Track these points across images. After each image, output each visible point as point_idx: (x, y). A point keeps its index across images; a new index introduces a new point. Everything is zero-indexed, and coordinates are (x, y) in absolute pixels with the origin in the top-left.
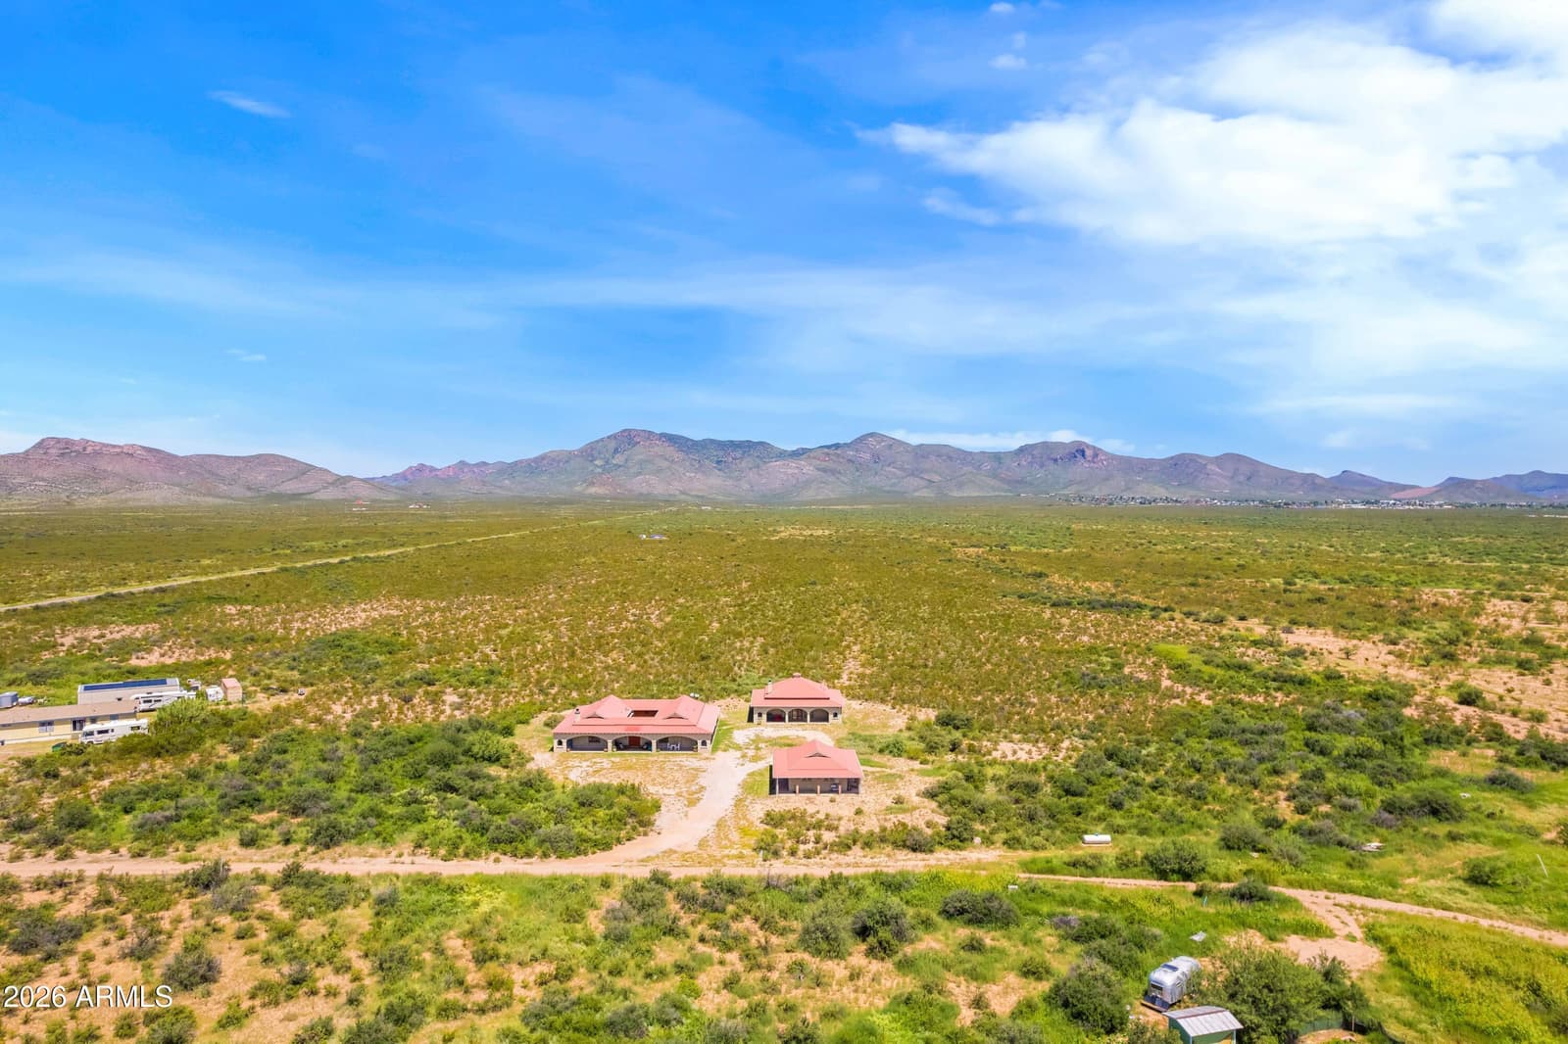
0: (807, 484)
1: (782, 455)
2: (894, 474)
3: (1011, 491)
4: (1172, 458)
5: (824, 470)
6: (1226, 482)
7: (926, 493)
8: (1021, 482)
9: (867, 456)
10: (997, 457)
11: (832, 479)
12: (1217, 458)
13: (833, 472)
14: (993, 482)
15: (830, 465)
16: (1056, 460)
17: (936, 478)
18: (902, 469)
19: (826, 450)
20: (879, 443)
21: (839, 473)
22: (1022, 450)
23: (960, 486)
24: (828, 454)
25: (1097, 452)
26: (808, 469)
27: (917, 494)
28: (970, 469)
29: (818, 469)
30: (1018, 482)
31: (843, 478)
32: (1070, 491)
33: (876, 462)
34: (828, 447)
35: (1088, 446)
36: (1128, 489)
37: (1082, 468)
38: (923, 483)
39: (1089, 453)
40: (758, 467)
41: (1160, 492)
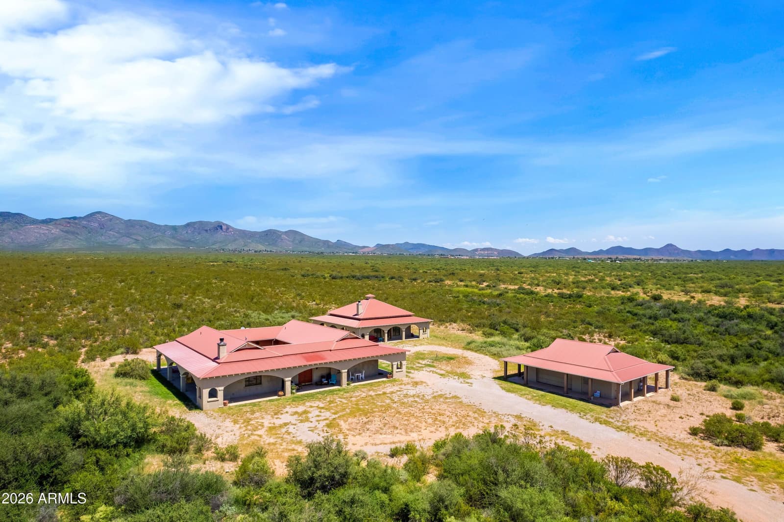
0: (55, 239)
1: (34, 222)
2: (114, 235)
3: (183, 246)
4: (265, 231)
5: (67, 232)
6: (291, 243)
7: (134, 246)
8: (189, 241)
9: (96, 225)
10: (174, 228)
11: (72, 237)
12: (286, 232)
13: (73, 233)
14: (173, 241)
15: (71, 229)
16: (206, 231)
17: (140, 238)
18: (118, 232)
19: (68, 220)
20: (103, 217)
21: (78, 234)
22: (188, 225)
23: (155, 242)
24: (69, 223)
25: (228, 227)
26: (55, 231)
27: (129, 247)
28: (160, 234)
29: (62, 231)
30: (187, 241)
31: (79, 237)
32: (216, 246)
33: (101, 228)
34: (70, 218)
35: (224, 224)
36: (245, 245)
37: (220, 235)
38: (133, 241)
39: (224, 227)
40: (16, 228)
41: (261, 247)
